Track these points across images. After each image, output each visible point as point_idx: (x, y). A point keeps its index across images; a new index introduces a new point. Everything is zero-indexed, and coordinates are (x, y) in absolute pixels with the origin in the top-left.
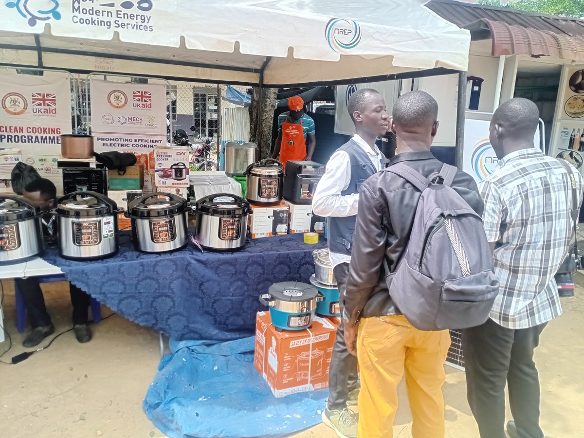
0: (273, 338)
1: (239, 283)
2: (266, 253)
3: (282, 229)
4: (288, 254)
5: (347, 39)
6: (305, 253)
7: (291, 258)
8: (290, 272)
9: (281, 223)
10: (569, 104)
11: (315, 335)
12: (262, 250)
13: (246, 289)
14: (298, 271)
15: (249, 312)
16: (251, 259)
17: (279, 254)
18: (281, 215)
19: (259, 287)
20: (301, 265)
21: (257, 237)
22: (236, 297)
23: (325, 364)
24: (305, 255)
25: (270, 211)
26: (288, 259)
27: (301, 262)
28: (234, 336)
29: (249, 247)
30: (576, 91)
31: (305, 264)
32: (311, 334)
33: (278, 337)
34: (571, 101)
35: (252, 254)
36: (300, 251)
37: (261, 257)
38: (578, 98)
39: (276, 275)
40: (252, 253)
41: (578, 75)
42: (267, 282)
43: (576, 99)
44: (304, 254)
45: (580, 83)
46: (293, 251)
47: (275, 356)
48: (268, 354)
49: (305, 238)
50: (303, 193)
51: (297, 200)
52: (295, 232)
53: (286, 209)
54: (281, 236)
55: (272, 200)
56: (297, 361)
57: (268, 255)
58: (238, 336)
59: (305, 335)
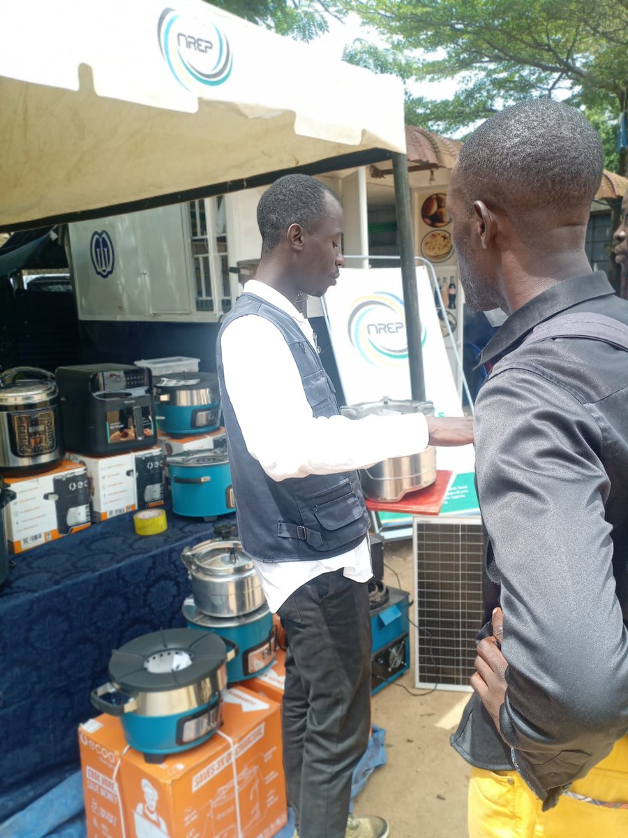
0: (145, 782)
1: (17, 671)
2: (69, 582)
3: (79, 515)
4: (118, 571)
5: (207, 63)
6: (153, 557)
7: (127, 578)
8: (129, 609)
9: (76, 504)
10: (427, 243)
11: (241, 739)
12: (57, 577)
13: (35, 679)
14: (145, 601)
15: (51, 727)
16: (35, 607)
17: (101, 576)
18: (73, 487)
19: (65, 663)
20: (149, 587)
21: (24, 547)
22: (14, 707)
23: (264, 790)
24: (154, 563)
25: (46, 483)
26: (121, 581)
27: (147, 580)
28: (22, 799)
29: (17, 579)
30: (432, 225)
31: (157, 581)
32: (230, 740)
33: (162, 780)
34: (428, 239)
35: (37, 594)
36: (141, 556)
37: (58, 593)
38: (437, 236)
39: (99, 624)
40: (35, 591)
41: (432, 202)
42: (81, 646)
43: (434, 236)
44: (150, 561)
45: (436, 213)
46: (128, 561)
47: (158, 824)
48: (133, 821)
49: (138, 525)
50: (112, 432)
51: (101, 449)
52: (109, 516)
53: (79, 471)
54: (81, 531)
55: (45, 459)
56: (210, 814)
57: (74, 585)
58: (31, 794)
59: (219, 748)
